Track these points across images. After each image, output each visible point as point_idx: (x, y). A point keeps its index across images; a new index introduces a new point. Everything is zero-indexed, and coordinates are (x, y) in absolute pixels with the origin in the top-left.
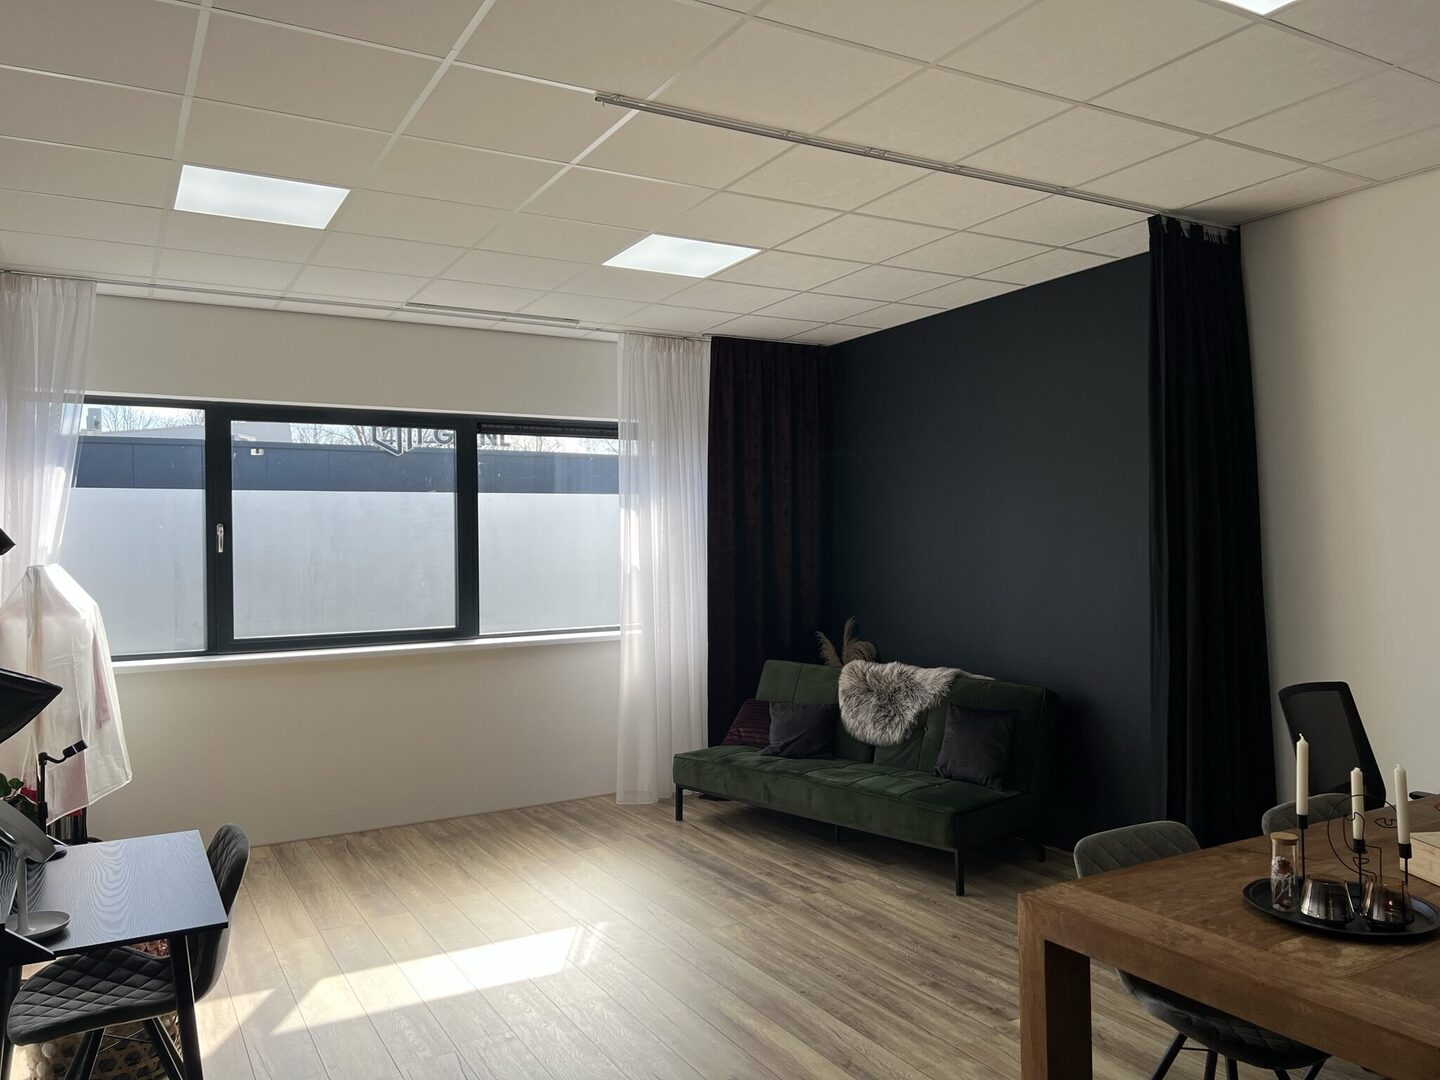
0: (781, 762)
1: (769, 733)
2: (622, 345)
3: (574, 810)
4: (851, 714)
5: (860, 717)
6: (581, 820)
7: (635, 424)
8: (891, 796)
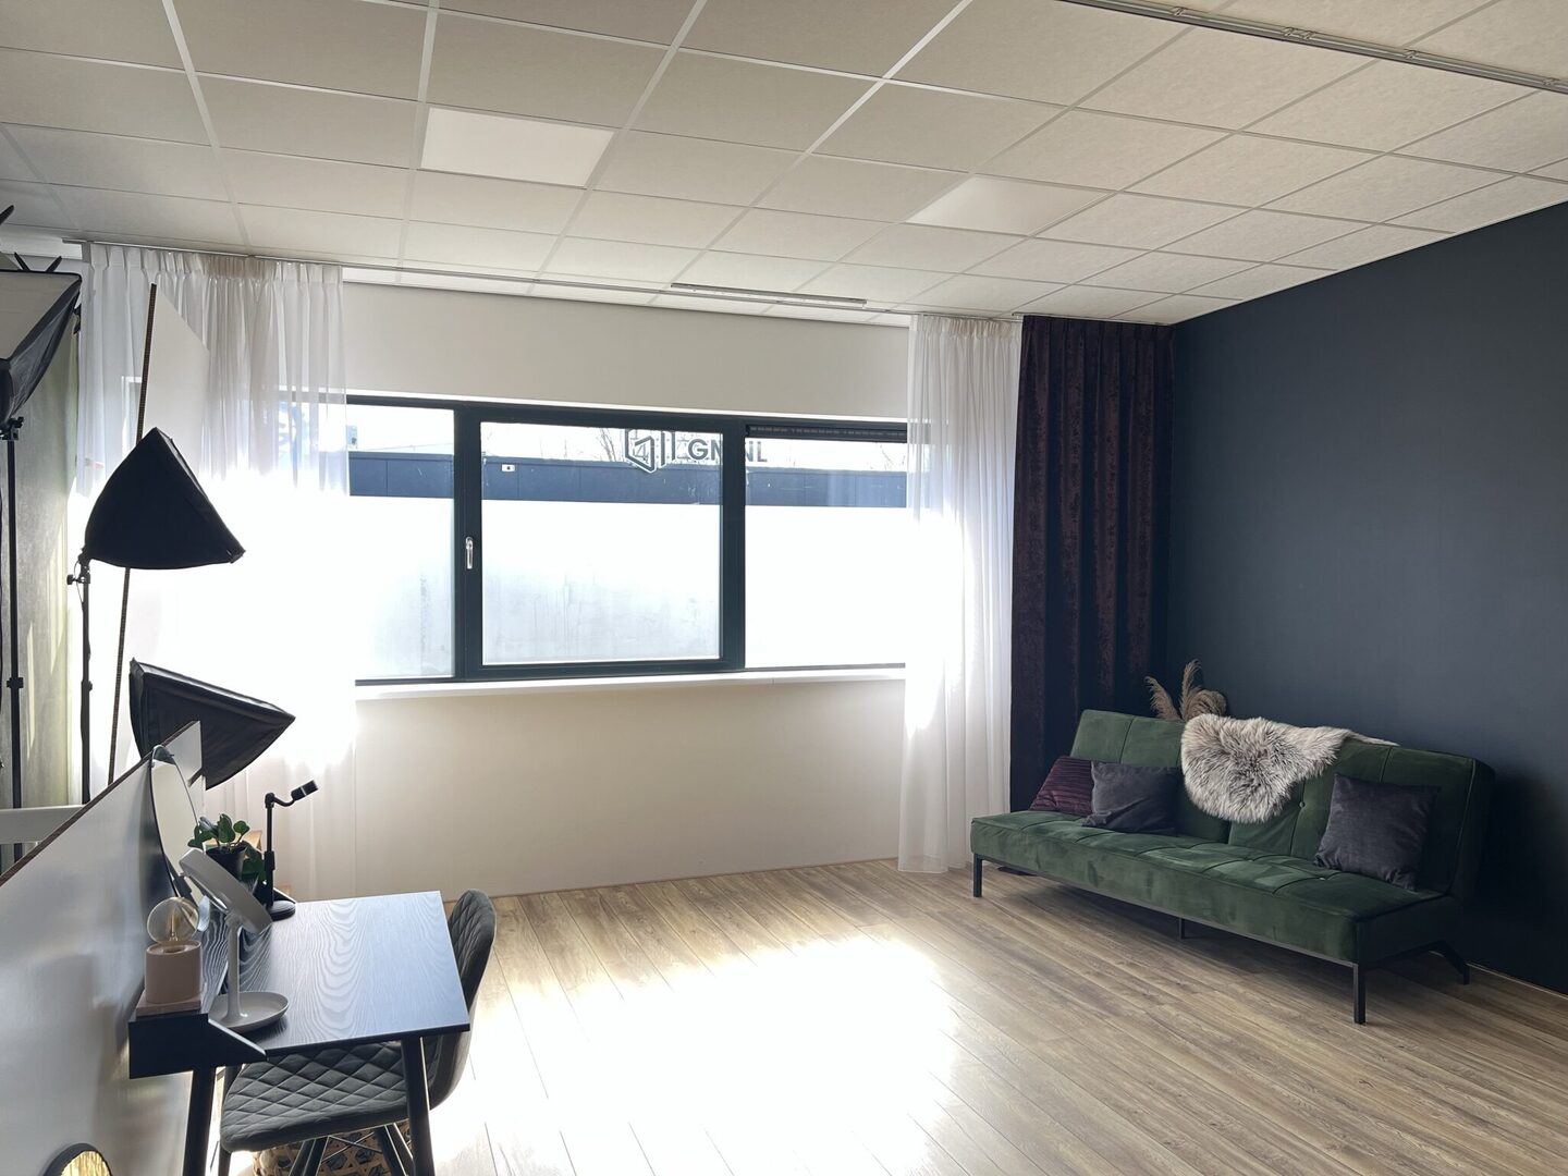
0: (1109, 836)
1: (1090, 800)
2: (915, 329)
3: (851, 874)
4: (1198, 781)
5: (1211, 785)
6: (861, 888)
7: (927, 425)
8: (1264, 889)
